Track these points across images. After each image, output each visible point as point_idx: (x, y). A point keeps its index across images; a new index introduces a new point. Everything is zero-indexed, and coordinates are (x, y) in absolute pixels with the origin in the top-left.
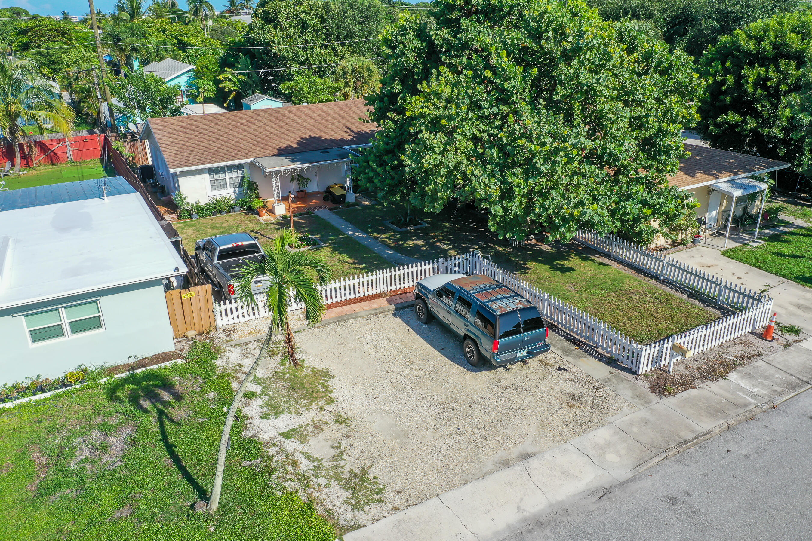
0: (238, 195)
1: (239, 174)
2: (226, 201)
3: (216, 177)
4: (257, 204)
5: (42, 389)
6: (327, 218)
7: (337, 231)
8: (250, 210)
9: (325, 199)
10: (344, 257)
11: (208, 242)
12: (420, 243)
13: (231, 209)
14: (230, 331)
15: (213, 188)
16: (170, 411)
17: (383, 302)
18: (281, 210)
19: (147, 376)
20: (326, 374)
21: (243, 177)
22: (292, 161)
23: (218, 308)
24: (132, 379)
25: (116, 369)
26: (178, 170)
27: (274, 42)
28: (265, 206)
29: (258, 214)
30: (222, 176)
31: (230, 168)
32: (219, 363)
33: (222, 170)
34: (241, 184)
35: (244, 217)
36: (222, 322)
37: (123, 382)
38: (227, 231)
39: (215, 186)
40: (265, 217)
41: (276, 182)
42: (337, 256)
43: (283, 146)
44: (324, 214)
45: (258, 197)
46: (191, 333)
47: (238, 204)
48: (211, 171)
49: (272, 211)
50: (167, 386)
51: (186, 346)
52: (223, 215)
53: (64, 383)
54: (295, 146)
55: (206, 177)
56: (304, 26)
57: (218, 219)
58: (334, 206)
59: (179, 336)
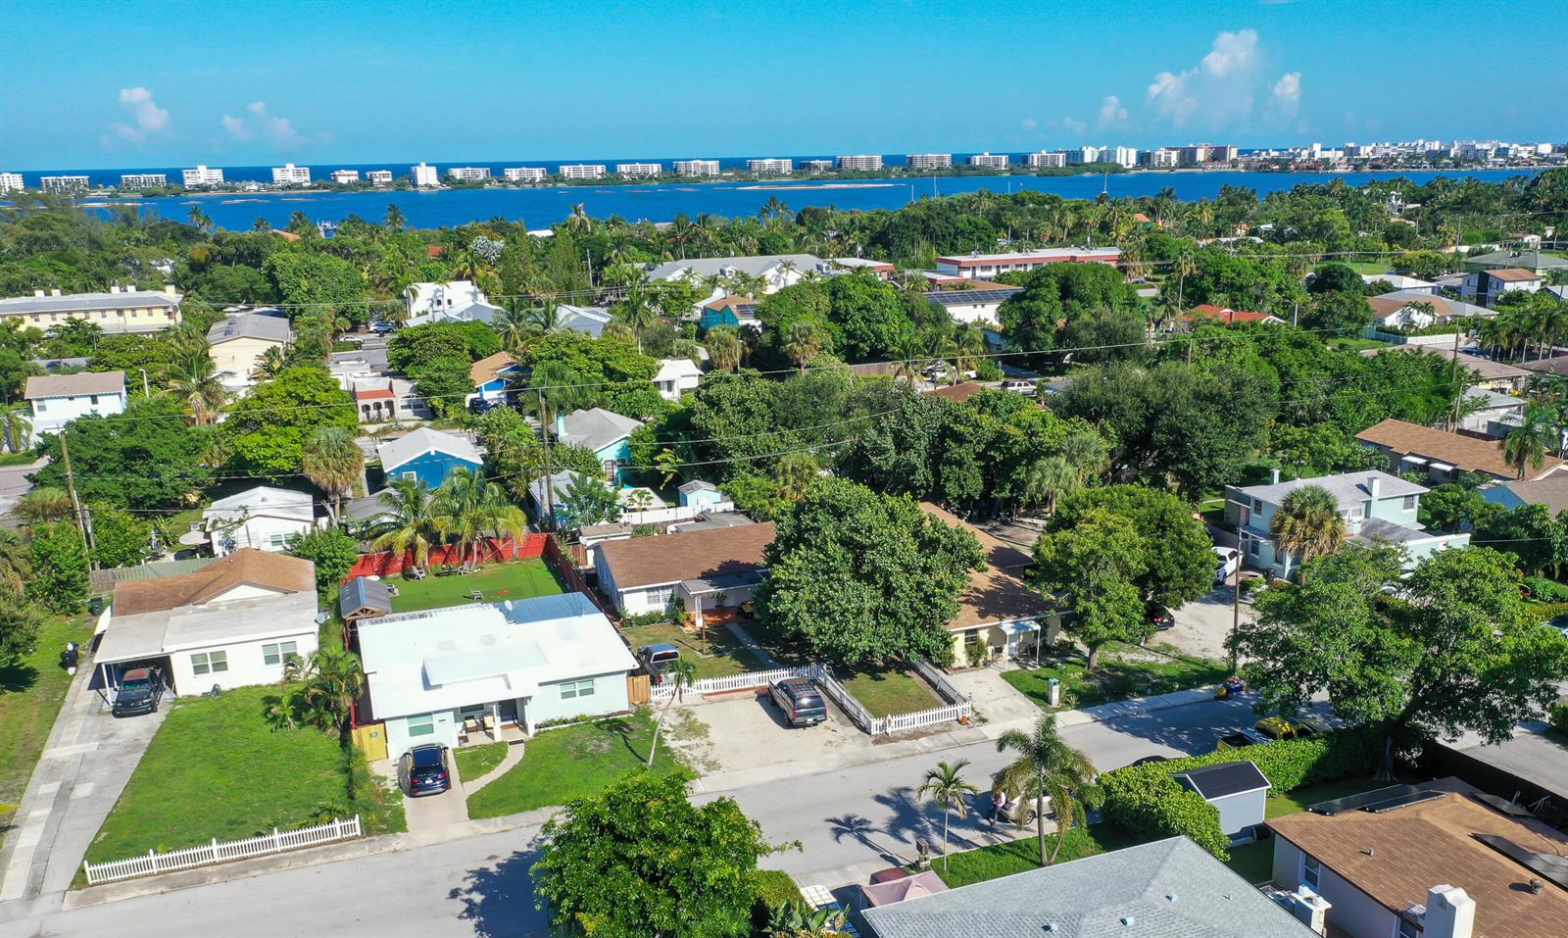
0: (668, 609)
1: (670, 591)
2: (658, 613)
3: (652, 594)
4: (682, 617)
5: (565, 722)
6: (735, 632)
7: (739, 643)
8: (676, 622)
9: (738, 614)
10: (738, 663)
11: (647, 649)
12: (795, 655)
13: (662, 619)
14: (658, 703)
15: (649, 602)
16: (628, 736)
17: (752, 692)
18: (699, 623)
19: (615, 720)
20: (708, 726)
21: (672, 595)
22: (712, 585)
23: (653, 689)
24: (607, 721)
25: (600, 717)
26: (624, 590)
27: (715, 431)
28: (688, 619)
29: (682, 625)
30: (656, 593)
31: (663, 588)
32: (651, 717)
33: (657, 589)
34: (672, 600)
35: (672, 628)
36: (654, 698)
37: (603, 722)
38: (657, 640)
39: (650, 600)
40: (689, 628)
41: (698, 602)
42: (734, 662)
43: (706, 570)
44: (734, 628)
45: (684, 610)
46: (637, 702)
47: (666, 616)
48: (648, 590)
49: (693, 623)
50: (626, 726)
51: (634, 709)
52: (656, 624)
53: (575, 721)
54: (716, 569)
55: (645, 594)
56: (748, 413)
57: (651, 628)
58: (743, 620)
59: (631, 703)
